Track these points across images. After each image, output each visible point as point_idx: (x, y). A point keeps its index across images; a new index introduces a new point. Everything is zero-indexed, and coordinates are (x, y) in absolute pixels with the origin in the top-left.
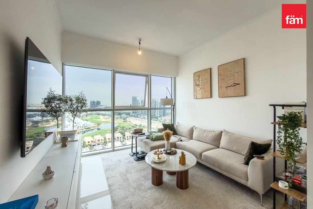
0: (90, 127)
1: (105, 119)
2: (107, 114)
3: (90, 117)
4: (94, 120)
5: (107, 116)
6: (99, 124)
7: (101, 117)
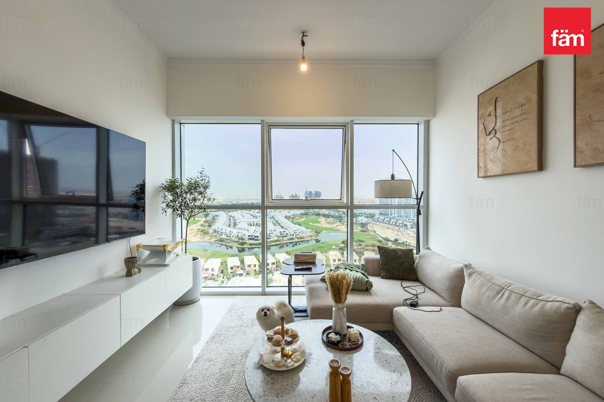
0: (304, 235)
1: (328, 223)
2: (332, 214)
3: (304, 219)
4: (311, 224)
5: (332, 219)
6: (319, 233)
7: (322, 219)
